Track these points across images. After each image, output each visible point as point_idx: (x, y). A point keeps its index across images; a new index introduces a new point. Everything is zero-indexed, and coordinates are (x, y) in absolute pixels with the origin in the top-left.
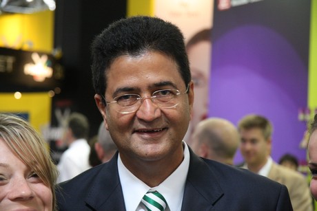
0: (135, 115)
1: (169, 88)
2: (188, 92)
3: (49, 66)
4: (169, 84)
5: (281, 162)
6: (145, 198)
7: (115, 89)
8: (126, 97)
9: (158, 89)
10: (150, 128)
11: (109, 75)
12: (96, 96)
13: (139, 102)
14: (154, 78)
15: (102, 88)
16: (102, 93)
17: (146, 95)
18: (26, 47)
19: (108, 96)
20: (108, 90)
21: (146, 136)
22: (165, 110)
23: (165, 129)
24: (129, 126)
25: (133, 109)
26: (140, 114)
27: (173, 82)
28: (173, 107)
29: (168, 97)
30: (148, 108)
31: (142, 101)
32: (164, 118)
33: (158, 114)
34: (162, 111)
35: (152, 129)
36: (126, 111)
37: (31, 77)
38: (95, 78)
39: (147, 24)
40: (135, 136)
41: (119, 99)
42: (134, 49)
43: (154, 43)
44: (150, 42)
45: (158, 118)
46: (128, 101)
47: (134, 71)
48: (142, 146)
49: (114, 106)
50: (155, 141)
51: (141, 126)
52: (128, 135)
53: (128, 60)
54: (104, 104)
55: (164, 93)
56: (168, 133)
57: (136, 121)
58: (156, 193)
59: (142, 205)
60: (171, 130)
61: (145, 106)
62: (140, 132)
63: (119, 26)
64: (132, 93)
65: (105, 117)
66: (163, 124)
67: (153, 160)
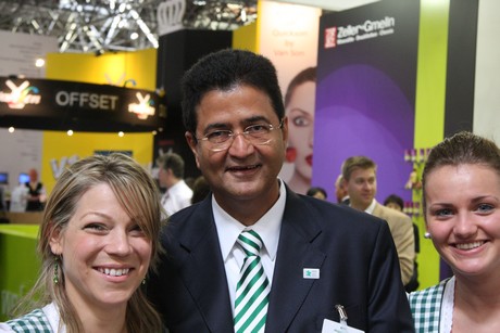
0: (227, 152)
1: (262, 123)
2: (282, 127)
3: (151, 105)
4: (262, 118)
5: (386, 204)
6: (240, 237)
7: (206, 125)
8: (218, 134)
9: (251, 124)
10: (243, 165)
11: (200, 111)
12: (187, 133)
13: (231, 139)
14: (245, 113)
15: (193, 126)
16: (193, 130)
17: (238, 131)
18: (129, 85)
19: (199, 133)
20: (199, 127)
21: (239, 174)
22: (258, 146)
23: (259, 166)
24: (221, 164)
25: (225, 146)
26: (232, 152)
27: (266, 117)
28: (267, 143)
29: (261, 133)
30: (241, 144)
31: (234, 138)
32: (257, 155)
33: (251, 150)
34: (255, 148)
35: (245, 166)
36: (218, 148)
37: (135, 115)
38: (185, 115)
39: (238, 57)
40: (228, 174)
41: (210, 136)
42: (224, 83)
43: (245, 76)
44: (240, 75)
45: (252, 155)
46: (219, 139)
47: (225, 107)
48: (236, 184)
49: (205, 142)
50: (248, 179)
51: (234, 164)
52: (220, 173)
53: (218, 96)
54: (196, 142)
55: (257, 128)
56: (262, 171)
57: (229, 158)
58: (251, 232)
59: (237, 245)
60: (265, 167)
61: (238, 142)
62: (233, 170)
63: (209, 60)
64: (224, 129)
65: (197, 155)
66: (257, 160)
67: (247, 198)
